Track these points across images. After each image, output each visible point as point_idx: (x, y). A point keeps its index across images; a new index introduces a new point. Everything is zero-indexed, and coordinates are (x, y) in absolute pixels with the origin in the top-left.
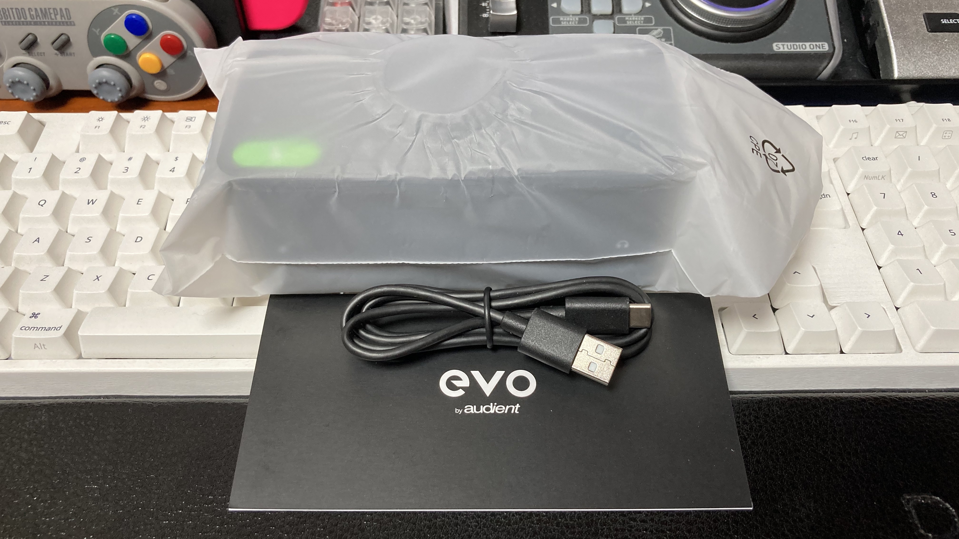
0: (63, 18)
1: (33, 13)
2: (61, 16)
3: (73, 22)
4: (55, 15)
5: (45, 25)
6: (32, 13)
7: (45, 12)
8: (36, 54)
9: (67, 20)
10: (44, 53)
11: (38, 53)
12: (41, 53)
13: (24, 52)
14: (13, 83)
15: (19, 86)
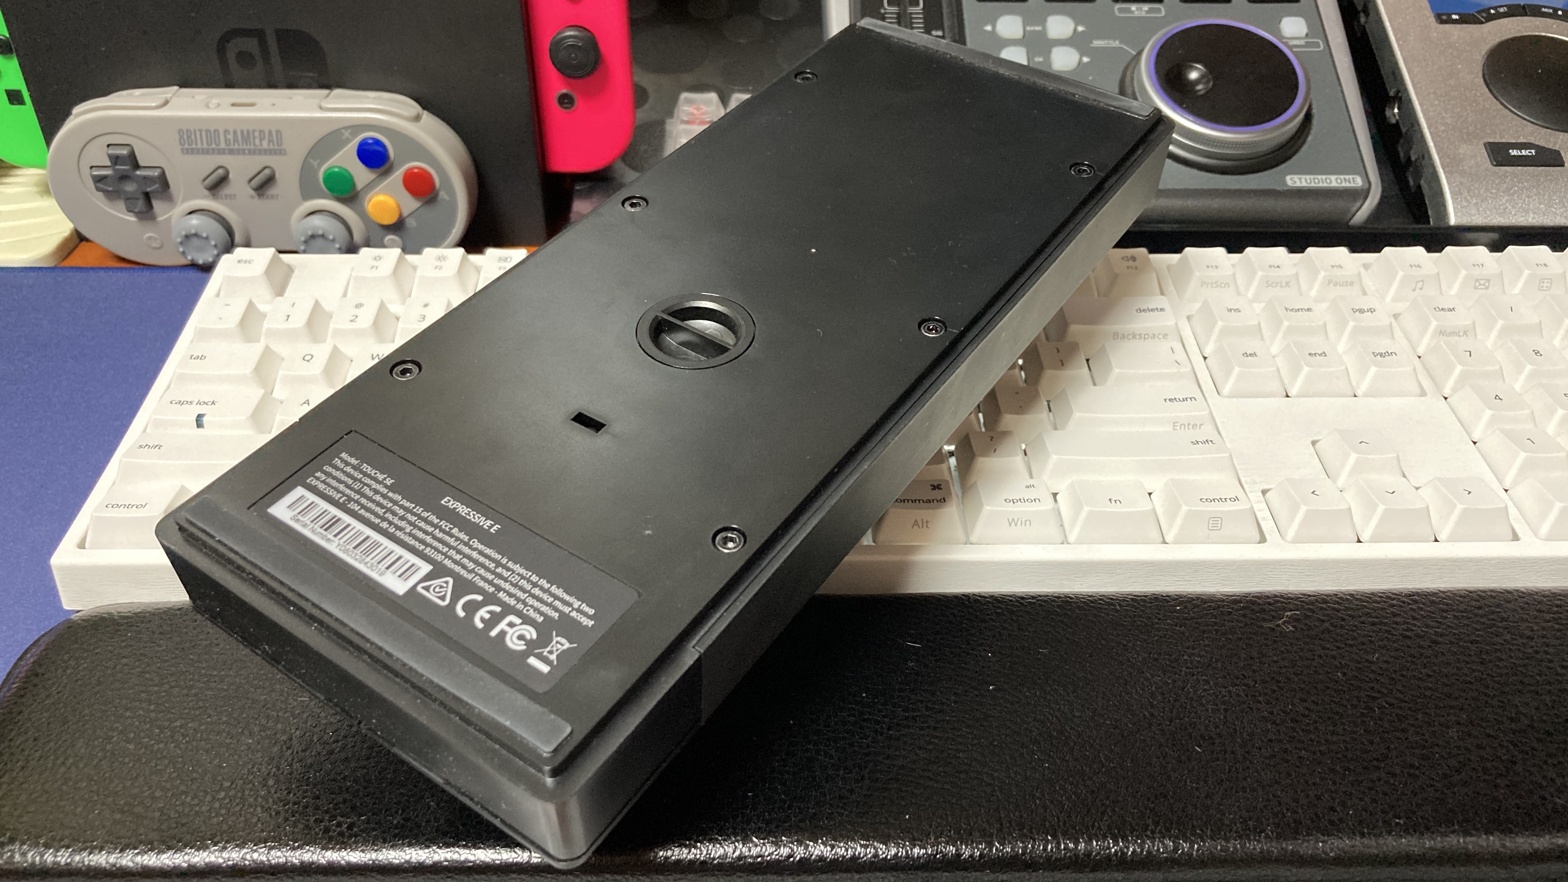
0: (271, 144)
1: (230, 137)
2: (269, 141)
3: (285, 150)
4: (261, 140)
5: (244, 153)
6: (228, 137)
7: (247, 136)
8: (224, 197)
9: (276, 147)
10: (235, 195)
11: (226, 195)
12: (230, 195)
13: (206, 192)
14: (187, 237)
15: (195, 241)
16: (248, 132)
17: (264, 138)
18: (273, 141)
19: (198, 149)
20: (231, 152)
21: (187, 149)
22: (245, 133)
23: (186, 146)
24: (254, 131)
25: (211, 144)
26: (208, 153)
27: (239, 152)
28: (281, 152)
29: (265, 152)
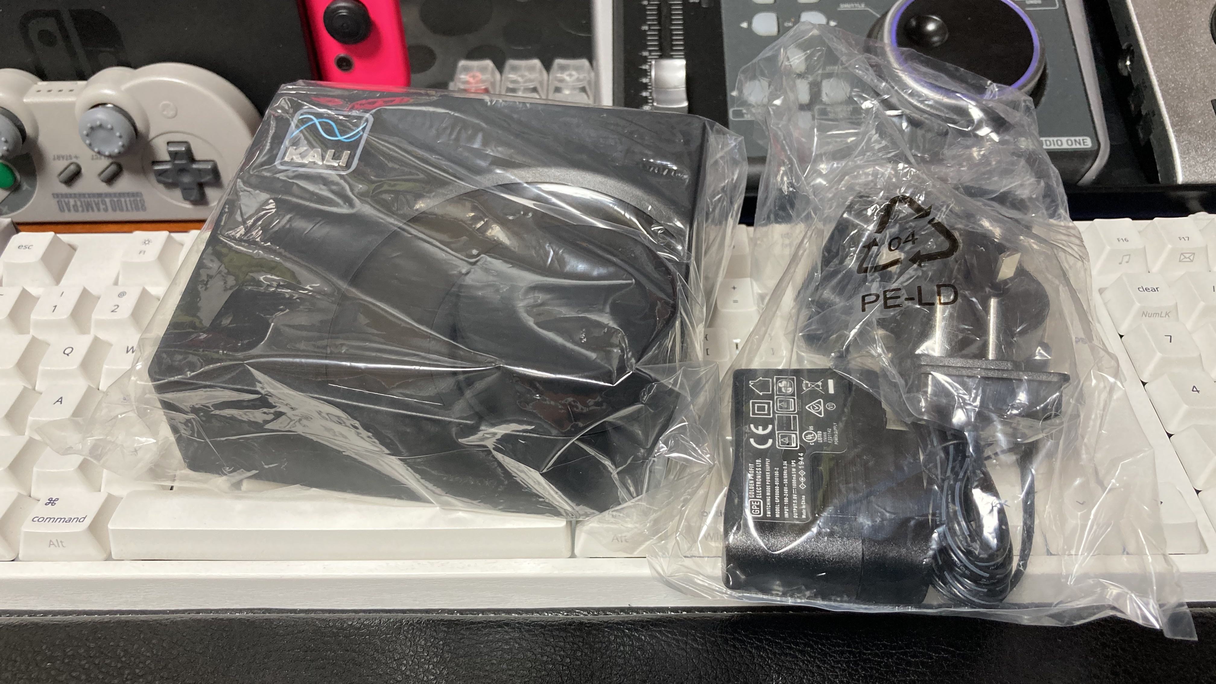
0: (67, 202)
3: (54, 197)
7: (88, 207)
16: (88, 210)
17: (74, 206)
18: (66, 204)
20: (100, 195)
21: (138, 195)
23: (138, 199)
24: (83, 211)
25: (117, 201)
27: (93, 195)
28: (56, 195)
29: (70, 196)
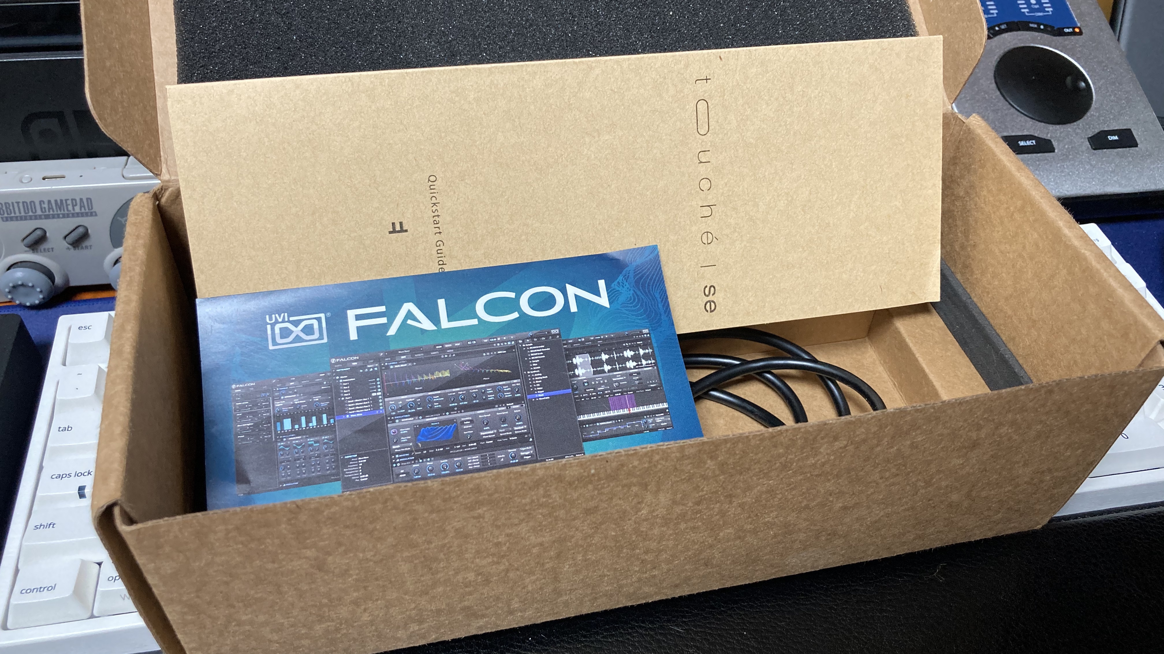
0: (83, 208)
1: (45, 206)
2: (81, 207)
3: (95, 212)
4: (73, 206)
5: (59, 217)
6: (43, 206)
7: (61, 204)
8: (42, 250)
9: (87, 211)
10: (52, 249)
11: (44, 250)
12: (48, 249)
13: (27, 249)
14: (14, 287)
15: (22, 290)
16: (61, 201)
17: (76, 205)
18: (84, 207)
19: (17, 217)
20: (47, 217)
21: (6, 218)
22: (59, 202)
23: (6, 215)
24: (66, 200)
25: (28, 212)
26: (26, 219)
27: (53, 217)
28: (93, 214)
29: (78, 215)
